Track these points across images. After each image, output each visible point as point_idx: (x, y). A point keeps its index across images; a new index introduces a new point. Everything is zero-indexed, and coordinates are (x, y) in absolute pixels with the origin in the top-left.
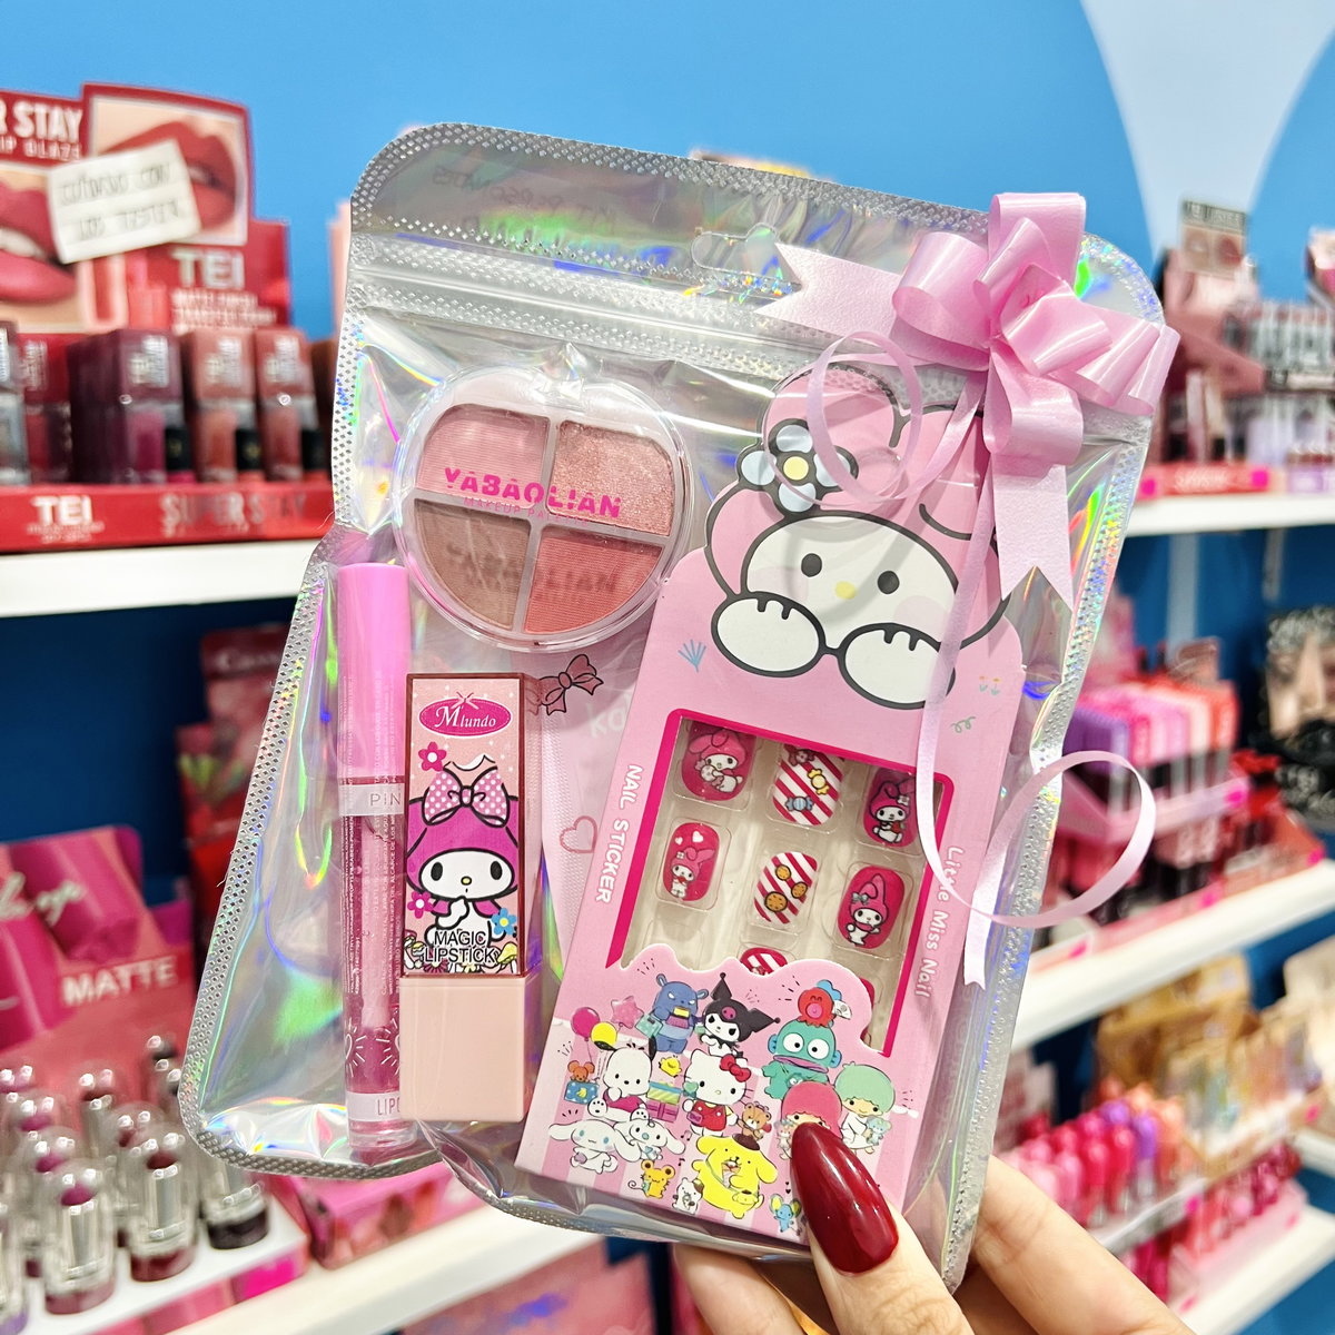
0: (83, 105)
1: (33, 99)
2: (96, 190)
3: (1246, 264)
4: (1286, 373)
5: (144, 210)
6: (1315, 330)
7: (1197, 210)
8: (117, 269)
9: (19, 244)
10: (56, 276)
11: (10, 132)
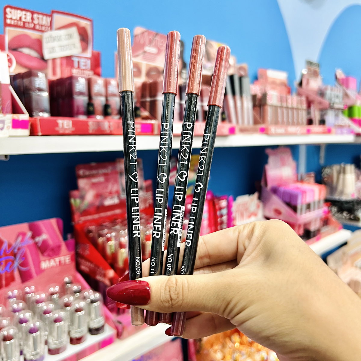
0: (51, 16)
1: (38, 13)
2: (54, 39)
3: (320, 77)
5: (66, 46)
6: (338, 94)
7: (309, 63)
8: (58, 62)
9: (34, 54)
10: (43, 63)
11: (32, 22)
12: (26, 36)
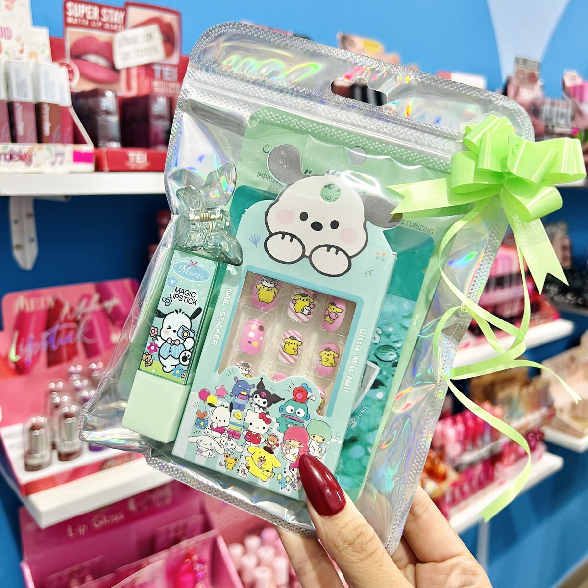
0: (124, 10)
1: (108, 7)
2: (128, 41)
3: (539, 83)
4: (553, 127)
5: (145, 50)
6: (565, 110)
7: (521, 61)
8: (134, 72)
9: (102, 62)
10: (114, 74)
11: (100, 20)
12: (91, 39)
